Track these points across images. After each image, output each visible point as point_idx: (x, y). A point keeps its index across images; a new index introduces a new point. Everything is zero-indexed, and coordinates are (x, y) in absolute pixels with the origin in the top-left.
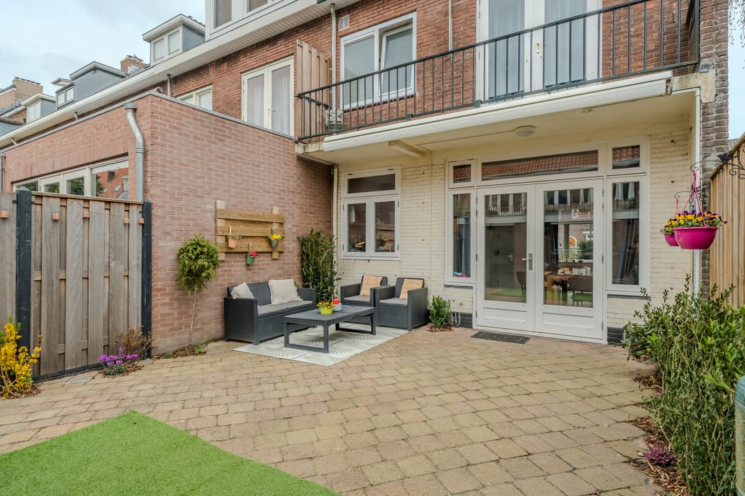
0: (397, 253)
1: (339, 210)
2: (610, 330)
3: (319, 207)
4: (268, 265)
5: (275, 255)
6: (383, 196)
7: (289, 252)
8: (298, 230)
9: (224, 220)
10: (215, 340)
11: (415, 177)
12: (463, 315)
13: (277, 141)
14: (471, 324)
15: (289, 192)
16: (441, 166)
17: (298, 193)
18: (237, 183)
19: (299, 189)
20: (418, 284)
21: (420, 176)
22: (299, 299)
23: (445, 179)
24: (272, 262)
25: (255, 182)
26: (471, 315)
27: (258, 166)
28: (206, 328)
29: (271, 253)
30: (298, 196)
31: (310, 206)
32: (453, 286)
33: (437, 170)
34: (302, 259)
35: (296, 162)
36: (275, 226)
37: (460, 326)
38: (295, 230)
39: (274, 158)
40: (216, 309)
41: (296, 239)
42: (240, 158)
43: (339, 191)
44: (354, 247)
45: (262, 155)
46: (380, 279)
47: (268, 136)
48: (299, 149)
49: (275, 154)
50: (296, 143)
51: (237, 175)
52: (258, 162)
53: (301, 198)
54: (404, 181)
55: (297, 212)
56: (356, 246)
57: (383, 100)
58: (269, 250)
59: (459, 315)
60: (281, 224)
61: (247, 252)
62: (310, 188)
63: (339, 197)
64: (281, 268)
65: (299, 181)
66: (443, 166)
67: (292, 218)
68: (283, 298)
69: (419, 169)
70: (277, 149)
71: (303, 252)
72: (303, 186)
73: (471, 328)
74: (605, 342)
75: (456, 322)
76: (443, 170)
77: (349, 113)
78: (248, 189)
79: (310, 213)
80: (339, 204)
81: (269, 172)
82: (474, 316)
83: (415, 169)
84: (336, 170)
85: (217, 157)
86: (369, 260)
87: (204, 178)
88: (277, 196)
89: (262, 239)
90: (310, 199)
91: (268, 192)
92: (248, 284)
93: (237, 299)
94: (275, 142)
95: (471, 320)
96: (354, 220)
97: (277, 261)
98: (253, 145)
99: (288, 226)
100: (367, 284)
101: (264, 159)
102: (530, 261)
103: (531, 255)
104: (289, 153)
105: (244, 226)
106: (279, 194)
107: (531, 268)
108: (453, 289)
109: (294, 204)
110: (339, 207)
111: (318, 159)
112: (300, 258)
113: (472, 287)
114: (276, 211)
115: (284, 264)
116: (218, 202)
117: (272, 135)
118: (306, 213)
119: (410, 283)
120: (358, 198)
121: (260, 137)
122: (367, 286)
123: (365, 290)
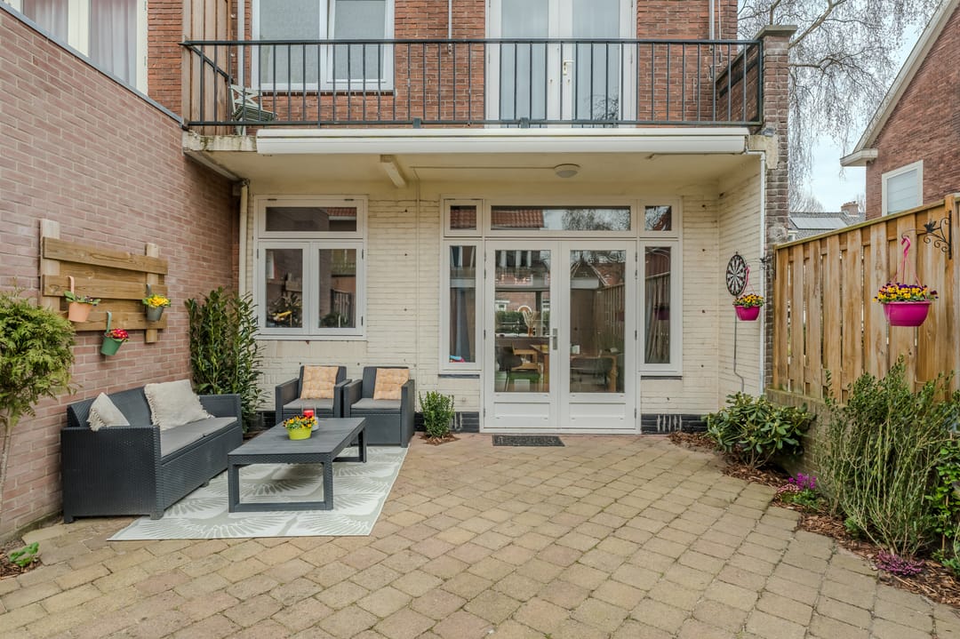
0: (359, 329)
1: (249, 258)
2: (644, 417)
3: (216, 251)
4: (139, 354)
5: (152, 336)
6: (336, 241)
7: (173, 329)
8: (186, 290)
9: (58, 264)
10: (37, 525)
11: (392, 215)
12: (465, 415)
13: (154, 118)
14: (478, 427)
15: (173, 217)
16: (433, 204)
17: (188, 223)
18: (84, 188)
19: (188, 214)
20: (402, 376)
21: (400, 215)
22: (205, 415)
23: (439, 223)
24: (144, 349)
25: (116, 191)
26: (477, 415)
27: (121, 160)
28: (17, 503)
29: (145, 331)
30: (186, 227)
31: (204, 247)
32: (450, 376)
33: (428, 209)
34: (193, 342)
35: (183, 165)
36: (152, 281)
37: (462, 431)
38: (181, 289)
39: (149, 150)
40: (39, 456)
41: (183, 305)
42: (89, 138)
43: (250, 226)
44: (273, 321)
45: (128, 139)
46: (334, 371)
47: (140, 104)
48: (192, 142)
49: (150, 141)
50: (185, 129)
51: (83, 171)
52: (122, 152)
53: (192, 232)
54: (373, 220)
55: (185, 255)
56: (276, 318)
57: (337, 89)
58: (141, 326)
59: (461, 416)
60: (161, 276)
61: (102, 332)
62: (204, 215)
63: (250, 237)
64: (160, 360)
65: (188, 202)
66: (437, 204)
67: (179, 266)
68: (179, 416)
69: (400, 204)
70: (154, 133)
71: (194, 330)
72: (193, 210)
73: (478, 431)
74: (638, 431)
75: (456, 425)
76: (436, 209)
77: (272, 98)
78: (102, 204)
79: (204, 259)
80: (249, 247)
81: (140, 175)
82: (481, 415)
83: (393, 204)
84: (245, 190)
85: (41, 123)
86: (308, 341)
87: (11, 165)
88: (154, 223)
89: (129, 304)
90: (203, 234)
91: (140, 214)
92: (109, 396)
93: (102, 431)
94: (150, 120)
95: (478, 421)
96: (272, 277)
97: (152, 348)
98: (113, 116)
99: (170, 281)
100: (313, 379)
101: (131, 148)
102: (555, 338)
103: (555, 331)
104: (172, 146)
105: (96, 277)
106: (157, 220)
107: (555, 347)
108: (451, 380)
109: (180, 240)
110: (249, 252)
111: (221, 166)
112: (189, 340)
113: (478, 376)
114: (154, 252)
115: (164, 351)
116: (45, 223)
117: (145, 105)
118: (198, 259)
119: (389, 374)
120: (286, 240)
121: (124, 104)
122: (314, 383)
123: (310, 389)
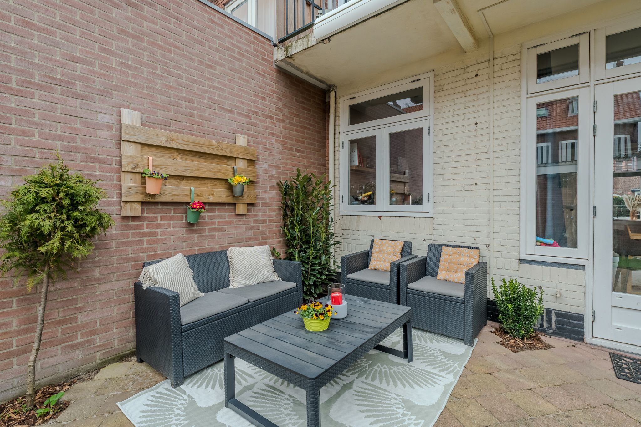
1: (337, 149)
3: (309, 144)
4: (230, 223)
5: (241, 209)
6: (404, 122)
7: (263, 205)
8: (278, 173)
9: (139, 146)
10: (121, 358)
11: (460, 83)
12: (561, 314)
13: (244, 36)
14: (583, 334)
15: (264, 115)
16: (511, 58)
17: (279, 120)
18: (170, 87)
19: (281, 114)
20: (470, 257)
21: (470, 81)
22: (276, 278)
23: (519, 79)
24: (235, 220)
25: (205, 92)
26: (581, 318)
27: (210, 67)
28: (98, 340)
29: (234, 204)
30: (278, 124)
31: (297, 141)
32: (537, 262)
33: (505, 66)
34: (286, 215)
35: (275, 75)
36: (241, 165)
37: (555, 334)
38: (274, 173)
39: (239, 60)
40: (121, 302)
41: (275, 185)
42: (175, 46)
43: (337, 123)
44: (357, 200)
45: (217, 50)
46: (400, 246)
47: (229, 23)
48: (278, 55)
49: (240, 54)
50: (275, 45)
51: (169, 73)
52: (210, 60)
53: (284, 128)
54: (438, 94)
55: (277, 147)
56: (360, 198)
58: (230, 200)
59: (553, 314)
60: (252, 162)
61: (189, 203)
62: (297, 116)
63: (337, 132)
64: (252, 228)
65: (280, 104)
66: (517, 57)
67: (271, 155)
68: (250, 277)
70: (245, 48)
71: (287, 206)
72: (286, 111)
73: (582, 340)
75: (545, 325)
76: (516, 63)
78: (191, 101)
79: (297, 150)
80: (337, 140)
81: (230, 80)
82: (588, 318)
83: (463, 71)
84: (332, 94)
85: (123, 32)
86: (380, 217)
87: (91, 64)
88: (245, 119)
89: (218, 182)
90: (296, 130)
91: (231, 112)
92: (187, 257)
94: (241, 37)
95: (582, 327)
96: (356, 163)
97: (244, 218)
98: (202, 31)
99: (262, 166)
100: (380, 251)
101: (220, 58)
104: (263, 59)
105: (183, 159)
106: (249, 117)
109: (272, 134)
110: (337, 145)
111: (308, 74)
112: (282, 213)
113: (582, 267)
114: (242, 141)
115: (255, 221)
116: (124, 111)
117: (235, 24)
118: (291, 149)
119: (455, 253)
120: (363, 130)
121: (213, 22)
122: (381, 255)
123: (377, 261)
